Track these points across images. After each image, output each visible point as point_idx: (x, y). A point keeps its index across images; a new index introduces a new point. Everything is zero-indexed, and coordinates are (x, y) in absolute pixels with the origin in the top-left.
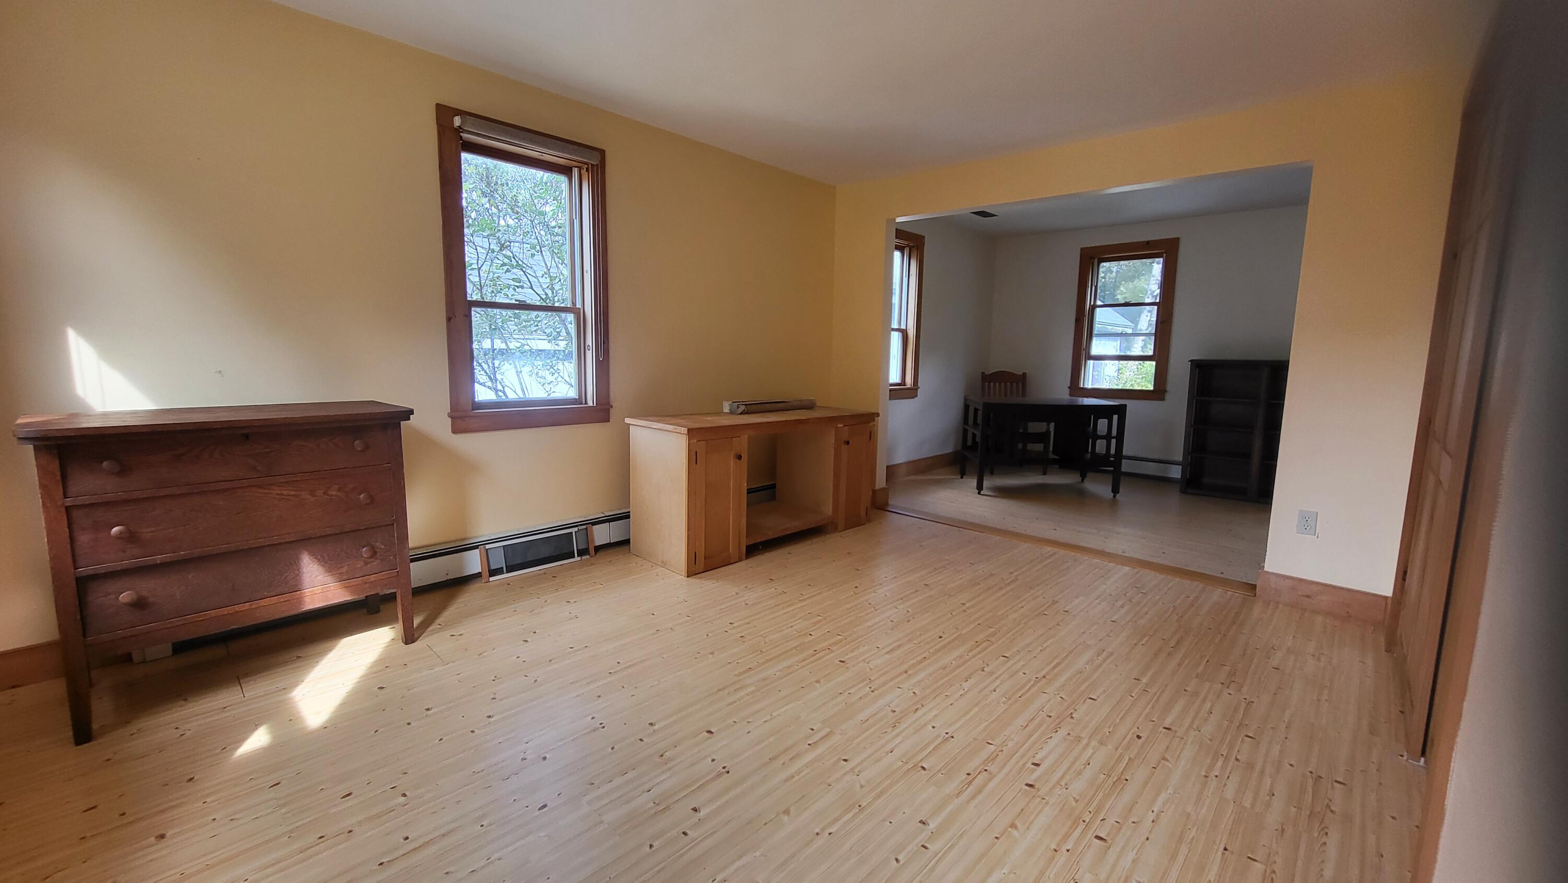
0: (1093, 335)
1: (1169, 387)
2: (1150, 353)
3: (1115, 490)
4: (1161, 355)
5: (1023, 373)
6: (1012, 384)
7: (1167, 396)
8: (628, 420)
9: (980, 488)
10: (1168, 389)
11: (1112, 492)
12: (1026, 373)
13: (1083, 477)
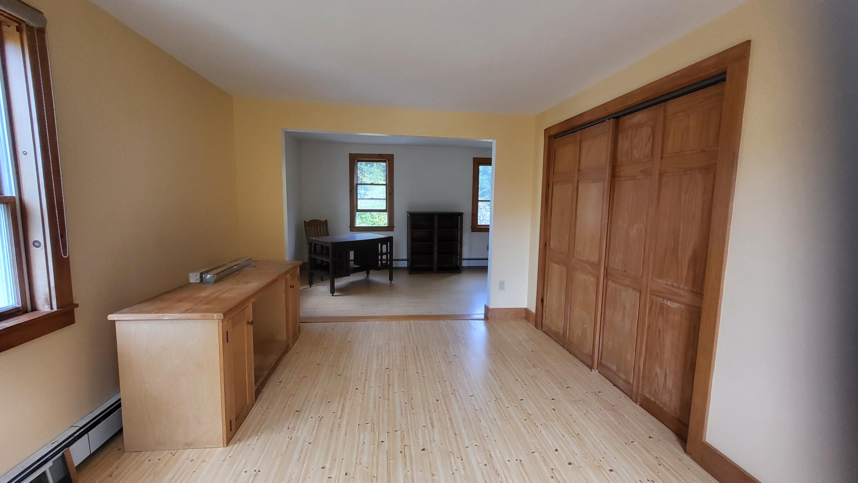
0: (358, 199)
1: (395, 224)
2: (384, 208)
3: (391, 279)
4: (390, 209)
5: (326, 220)
6: (320, 227)
7: (395, 229)
8: (111, 317)
9: (333, 291)
10: (395, 225)
11: (390, 280)
12: (327, 220)
13: (368, 273)
